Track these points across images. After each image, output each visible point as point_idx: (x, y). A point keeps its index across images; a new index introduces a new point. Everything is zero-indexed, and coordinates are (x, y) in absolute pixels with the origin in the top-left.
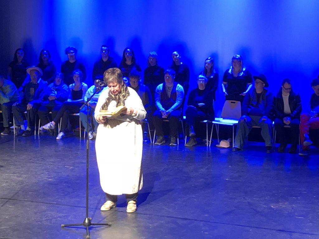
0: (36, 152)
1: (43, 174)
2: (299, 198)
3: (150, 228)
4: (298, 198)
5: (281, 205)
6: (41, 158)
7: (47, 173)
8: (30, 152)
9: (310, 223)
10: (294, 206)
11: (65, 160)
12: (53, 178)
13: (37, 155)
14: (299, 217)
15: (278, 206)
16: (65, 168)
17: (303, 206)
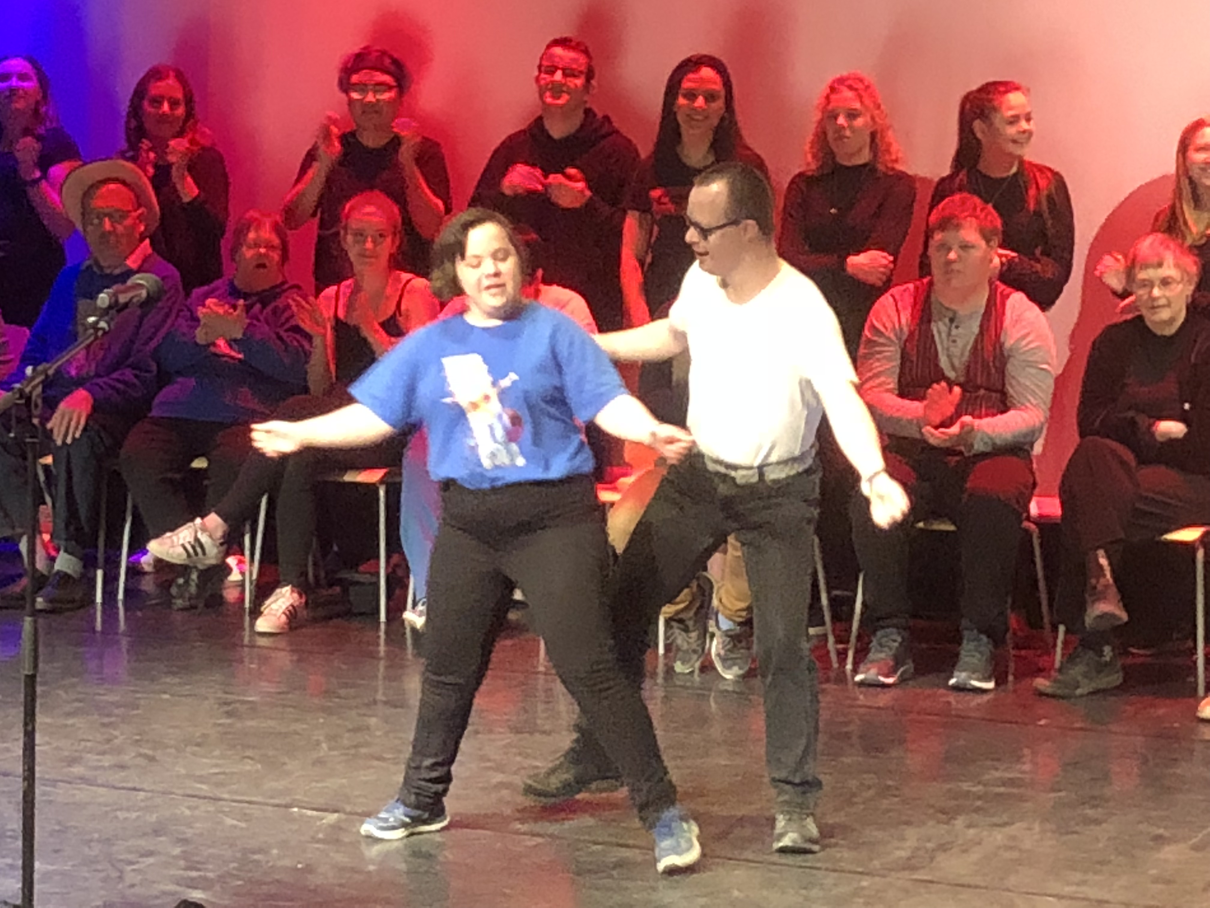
0: (109, 715)
1: (151, 860)
6: (140, 755)
7: (177, 851)
8: (69, 715)
11: (288, 767)
12: (217, 887)
13: (116, 733)
16: (292, 819)
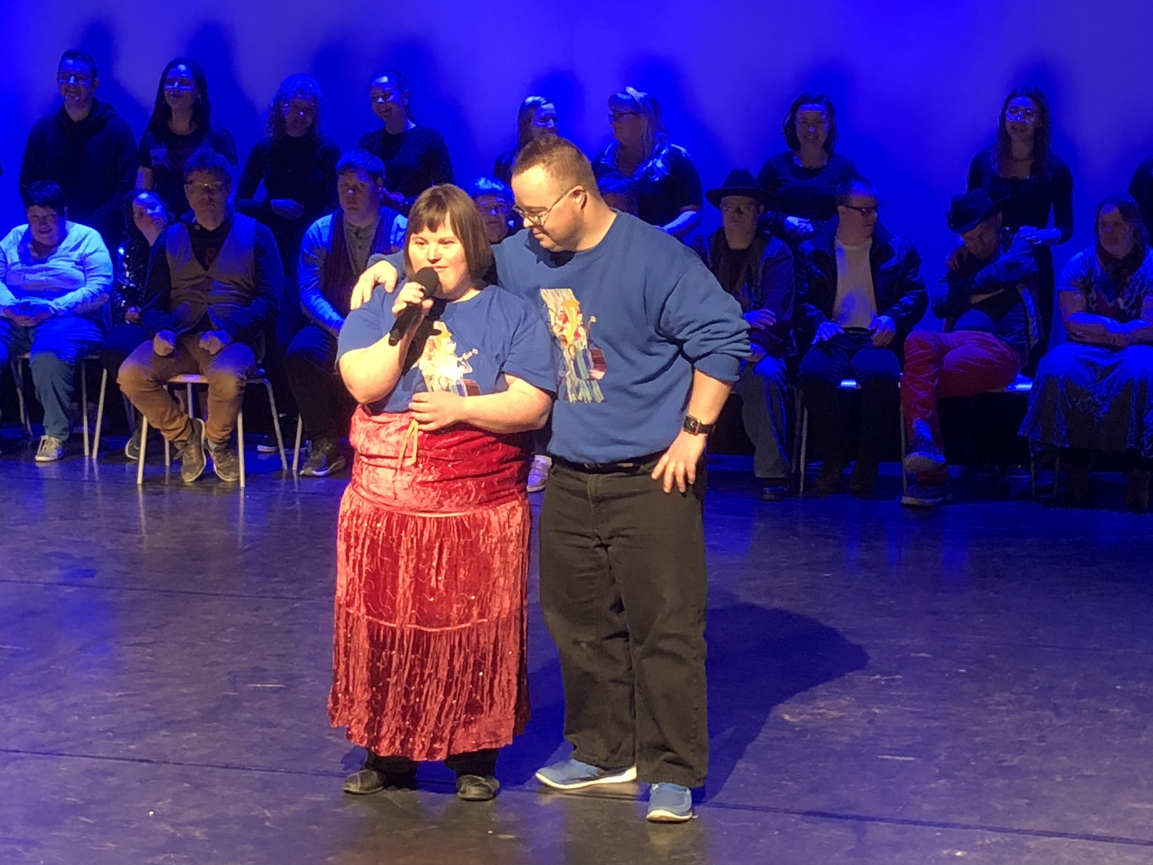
2: (897, 677)
3: (267, 824)
4: (894, 680)
5: (821, 711)
9: (942, 782)
10: (877, 711)
14: (897, 758)
15: (811, 714)
17: (911, 712)
